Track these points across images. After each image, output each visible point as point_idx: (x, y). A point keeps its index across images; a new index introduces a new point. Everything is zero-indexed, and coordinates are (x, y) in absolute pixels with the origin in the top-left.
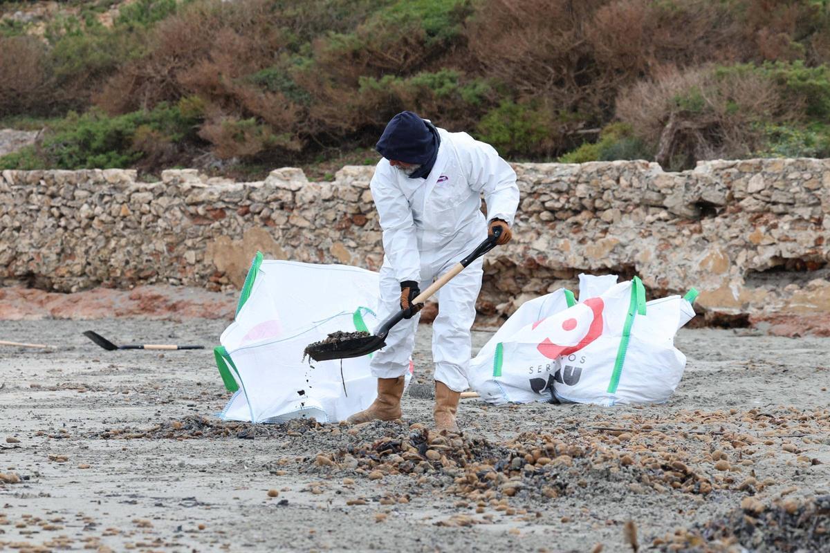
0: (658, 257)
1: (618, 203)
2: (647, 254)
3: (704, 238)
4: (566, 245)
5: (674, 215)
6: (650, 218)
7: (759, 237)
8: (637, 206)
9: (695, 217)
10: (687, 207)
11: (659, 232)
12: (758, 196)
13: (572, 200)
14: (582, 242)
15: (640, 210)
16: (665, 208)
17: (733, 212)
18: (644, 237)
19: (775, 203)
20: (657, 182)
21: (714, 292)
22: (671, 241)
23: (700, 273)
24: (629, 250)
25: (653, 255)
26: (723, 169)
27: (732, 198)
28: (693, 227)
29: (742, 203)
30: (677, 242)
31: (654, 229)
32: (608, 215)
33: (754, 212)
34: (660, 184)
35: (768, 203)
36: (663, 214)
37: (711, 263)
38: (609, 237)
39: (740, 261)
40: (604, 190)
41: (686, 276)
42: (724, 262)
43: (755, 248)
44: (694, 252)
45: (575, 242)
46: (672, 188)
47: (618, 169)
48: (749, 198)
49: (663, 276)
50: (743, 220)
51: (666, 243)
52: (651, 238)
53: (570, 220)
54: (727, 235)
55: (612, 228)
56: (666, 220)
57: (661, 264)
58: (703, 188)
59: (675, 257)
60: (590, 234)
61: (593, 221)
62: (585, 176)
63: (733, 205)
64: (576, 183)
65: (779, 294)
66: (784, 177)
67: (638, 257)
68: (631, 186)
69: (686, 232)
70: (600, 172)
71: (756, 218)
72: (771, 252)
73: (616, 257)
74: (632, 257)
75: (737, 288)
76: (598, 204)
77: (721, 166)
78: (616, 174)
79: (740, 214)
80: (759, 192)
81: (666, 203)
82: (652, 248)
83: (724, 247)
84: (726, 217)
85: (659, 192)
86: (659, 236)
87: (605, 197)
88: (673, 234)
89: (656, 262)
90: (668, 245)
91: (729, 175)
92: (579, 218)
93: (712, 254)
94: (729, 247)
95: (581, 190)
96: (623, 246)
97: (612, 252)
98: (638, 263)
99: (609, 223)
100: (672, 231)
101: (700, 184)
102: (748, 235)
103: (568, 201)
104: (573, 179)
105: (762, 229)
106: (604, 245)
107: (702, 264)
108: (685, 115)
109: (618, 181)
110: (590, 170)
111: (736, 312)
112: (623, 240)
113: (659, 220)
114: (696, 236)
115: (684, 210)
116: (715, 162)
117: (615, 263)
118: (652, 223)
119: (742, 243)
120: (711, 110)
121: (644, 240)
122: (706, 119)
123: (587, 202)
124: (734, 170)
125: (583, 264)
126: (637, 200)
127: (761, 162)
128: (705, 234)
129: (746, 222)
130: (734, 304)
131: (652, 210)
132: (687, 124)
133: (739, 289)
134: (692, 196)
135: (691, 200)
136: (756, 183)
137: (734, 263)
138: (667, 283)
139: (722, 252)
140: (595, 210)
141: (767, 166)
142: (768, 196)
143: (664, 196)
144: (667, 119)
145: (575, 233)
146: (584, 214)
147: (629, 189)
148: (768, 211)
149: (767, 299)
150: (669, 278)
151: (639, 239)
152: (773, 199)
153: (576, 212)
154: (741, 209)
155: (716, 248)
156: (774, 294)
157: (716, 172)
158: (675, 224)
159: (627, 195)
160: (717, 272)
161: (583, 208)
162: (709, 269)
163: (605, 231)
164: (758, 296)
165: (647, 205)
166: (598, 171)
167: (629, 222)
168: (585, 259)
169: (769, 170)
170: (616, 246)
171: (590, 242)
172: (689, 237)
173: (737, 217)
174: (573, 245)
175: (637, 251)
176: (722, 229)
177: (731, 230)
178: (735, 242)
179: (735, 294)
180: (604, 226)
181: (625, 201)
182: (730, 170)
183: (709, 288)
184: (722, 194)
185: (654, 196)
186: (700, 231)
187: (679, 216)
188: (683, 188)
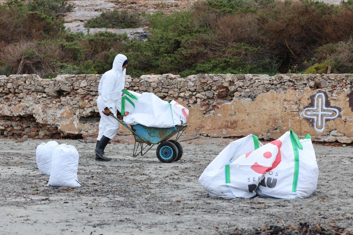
0: (43, 112)
1: (25, 90)
2: (38, 110)
3: (62, 104)
4: (3, 106)
5: (49, 96)
6: (39, 96)
7: (85, 104)
8: (33, 92)
9: (57, 96)
10: (54, 92)
11: (43, 102)
12: (85, 89)
13: (5, 89)
14: (10, 105)
15: (35, 94)
16: (45, 93)
17: (73, 95)
18: (36, 104)
19: (91, 91)
20: (42, 83)
21: (67, 125)
22: (48, 105)
23: (61, 118)
24: (30, 109)
25: (41, 111)
26: (69, 78)
27: (73, 89)
28: (57, 100)
29: (78, 91)
30: (51, 105)
31: (40, 101)
32: (21, 95)
33: (83, 95)
34: (43, 83)
35: (88, 91)
36: (44, 95)
37: (65, 114)
38: (21, 103)
39: (77, 113)
40: (19, 85)
41: (55, 119)
42: (71, 113)
43: (83, 108)
44: (58, 109)
45: (7, 105)
46: (48, 85)
47: (25, 77)
48: (80, 89)
49: (45, 119)
50: (78, 98)
51: (46, 106)
52: (39, 104)
53: (5, 97)
54: (72, 103)
55: (23, 100)
56: (46, 97)
57: (44, 114)
58: (61, 85)
59: (50, 112)
60: (13, 103)
61: (14, 98)
62: (11, 80)
63: (74, 92)
64: (7, 82)
65: (94, 126)
66: (95, 81)
67: (34, 111)
68: (31, 84)
69: (54, 102)
70: (18, 79)
71: (84, 97)
72: (90, 110)
73: (25, 111)
74: (31, 111)
75: (76, 123)
76: (16, 91)
77: (69, 77)
78: (25, 80)
79: (77, 95)
80: (85, 87)
81: (46, 90)
82: (40, 108)
83: (71, 108)
84: (71, 96)
85: (43, 86)
86: (43, 103)
87: (20, 88)
88: (49, 103)
89: (42, 114)
90: (47, 107)
91: (72, 80)
92: (8, 96)
93: (66, 111)
94: (73, 108)
95: (9, 85)
96: (28, 107)
97: (23, 109)
98: (34, 114)
99: (21, 98)
100: (48, 101)
101: (60, 84)
102: (81, 103)
103: (4, 89)
104: (6, 81)
105: (87, 101)
106: (19, 106)
107: (61, 114)
108: (28, 58)
109: (25, 82)
110: (13, 78)
111: (77, 133)
112: (27, 105)
113: (43, 97)
114: (58, 104)
115: (53, 93)
116: (66, 75)
117: (24, 114)
118: (40, 98)
119: (78, 106)
120: (37, 56)
121: (36, 105)
122: (35, 60)
123: (12, 90)
124: (74, 78)
125: (11, 114)
126: (33, 90)
127: (86, 75)
128: (62, 103)
129: (80, 98)
130: (76, 130)
131: (39, 93)
132: (28, 62)
133: (77, 124)
134: (57, 88)
135: (56, 90)
136: (83, 84)
137: (75, 114)
138: (48, 122)
139: (70, 110)
140: (15, 93)
141: (88, 77)
142: (89, 89)
143: (45, 88)
144: (21, 59)
145: (7, 102)
146: (10, 95)
147: (30, 85)
148: (89, 94)
149: (90, 128)
150: (48, 119)
151: (34, 105)
152: (91, 89)
153: (7, 94)
154: (77, 93)
155: (67, 108)
156: (92, 126)
157: (67, 79)
158: (49, 99)
159: (29, 88)
160: (68, 117)
161: (10, 92)
162: (65, 117)
163: (20, 101)
164: (86, 127)
165: (37, 91)
166: (16, 78)
167: (30, 98)
168: (11, 112)
169: (89, 79)
170: (25, 107)
171: (13, 106)
172: (56, 104)
173: (76, 97)
174: (6, 107)
175: (34, 109)
176: (70, 101)
177: (73, 101)
178: (75, 106)
179: (76, 126)
180: (20, 100)
181: (28, 90)
182: (72, 78)
183: (64, 124)
184: (70, 88)
185: (41, 88)
186: (60, 102)
187: (50, 96)
188: (53, 85)
